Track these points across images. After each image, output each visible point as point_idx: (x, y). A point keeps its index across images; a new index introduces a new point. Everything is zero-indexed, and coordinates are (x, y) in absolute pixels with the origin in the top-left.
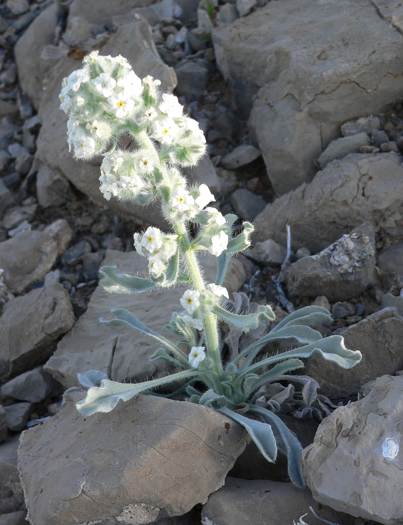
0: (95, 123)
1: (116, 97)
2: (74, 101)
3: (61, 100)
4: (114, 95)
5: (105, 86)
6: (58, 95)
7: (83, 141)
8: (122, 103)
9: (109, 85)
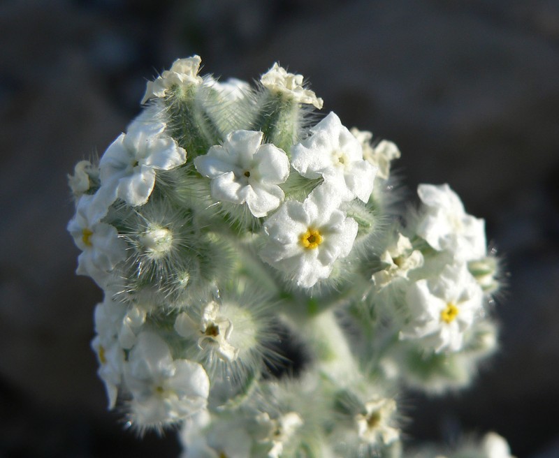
0: (211, 314)
1: (298, 215)
2: (135, 243)
3: (78, 242)
4: (285, 209)
5: (247, 174)
6: (66, 224)
7: (163, 376)
8: (316, 232)
9: (261, 169)
